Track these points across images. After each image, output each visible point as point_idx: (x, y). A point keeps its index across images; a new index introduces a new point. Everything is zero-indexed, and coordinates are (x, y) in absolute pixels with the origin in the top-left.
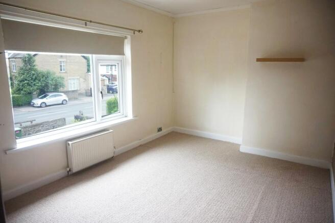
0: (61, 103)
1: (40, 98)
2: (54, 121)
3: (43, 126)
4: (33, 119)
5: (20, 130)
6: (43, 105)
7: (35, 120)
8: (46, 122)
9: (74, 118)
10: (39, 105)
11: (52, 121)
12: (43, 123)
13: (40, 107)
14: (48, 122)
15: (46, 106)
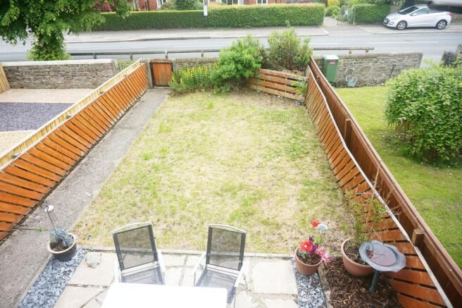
0: (434, 25)
1: (402, 13)
2: (399, 56)
3: (376, 62)
4: (371, 47)
5: (337, 61)
6: (402, 26)
7: (373, 49)
8: (384, 55)
9: (440, 57)
10: (395, 25)
11: (395, 56)
12: (379, 55)
13: (396, 28)
14: (387, 55)
15: (406, 28)
